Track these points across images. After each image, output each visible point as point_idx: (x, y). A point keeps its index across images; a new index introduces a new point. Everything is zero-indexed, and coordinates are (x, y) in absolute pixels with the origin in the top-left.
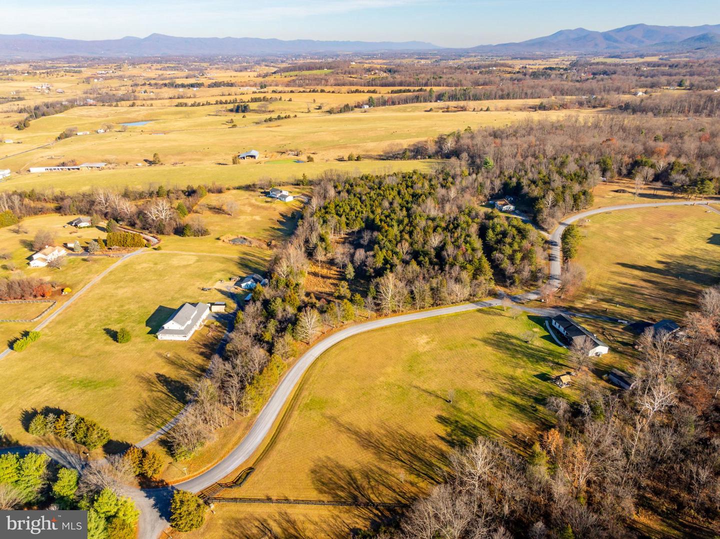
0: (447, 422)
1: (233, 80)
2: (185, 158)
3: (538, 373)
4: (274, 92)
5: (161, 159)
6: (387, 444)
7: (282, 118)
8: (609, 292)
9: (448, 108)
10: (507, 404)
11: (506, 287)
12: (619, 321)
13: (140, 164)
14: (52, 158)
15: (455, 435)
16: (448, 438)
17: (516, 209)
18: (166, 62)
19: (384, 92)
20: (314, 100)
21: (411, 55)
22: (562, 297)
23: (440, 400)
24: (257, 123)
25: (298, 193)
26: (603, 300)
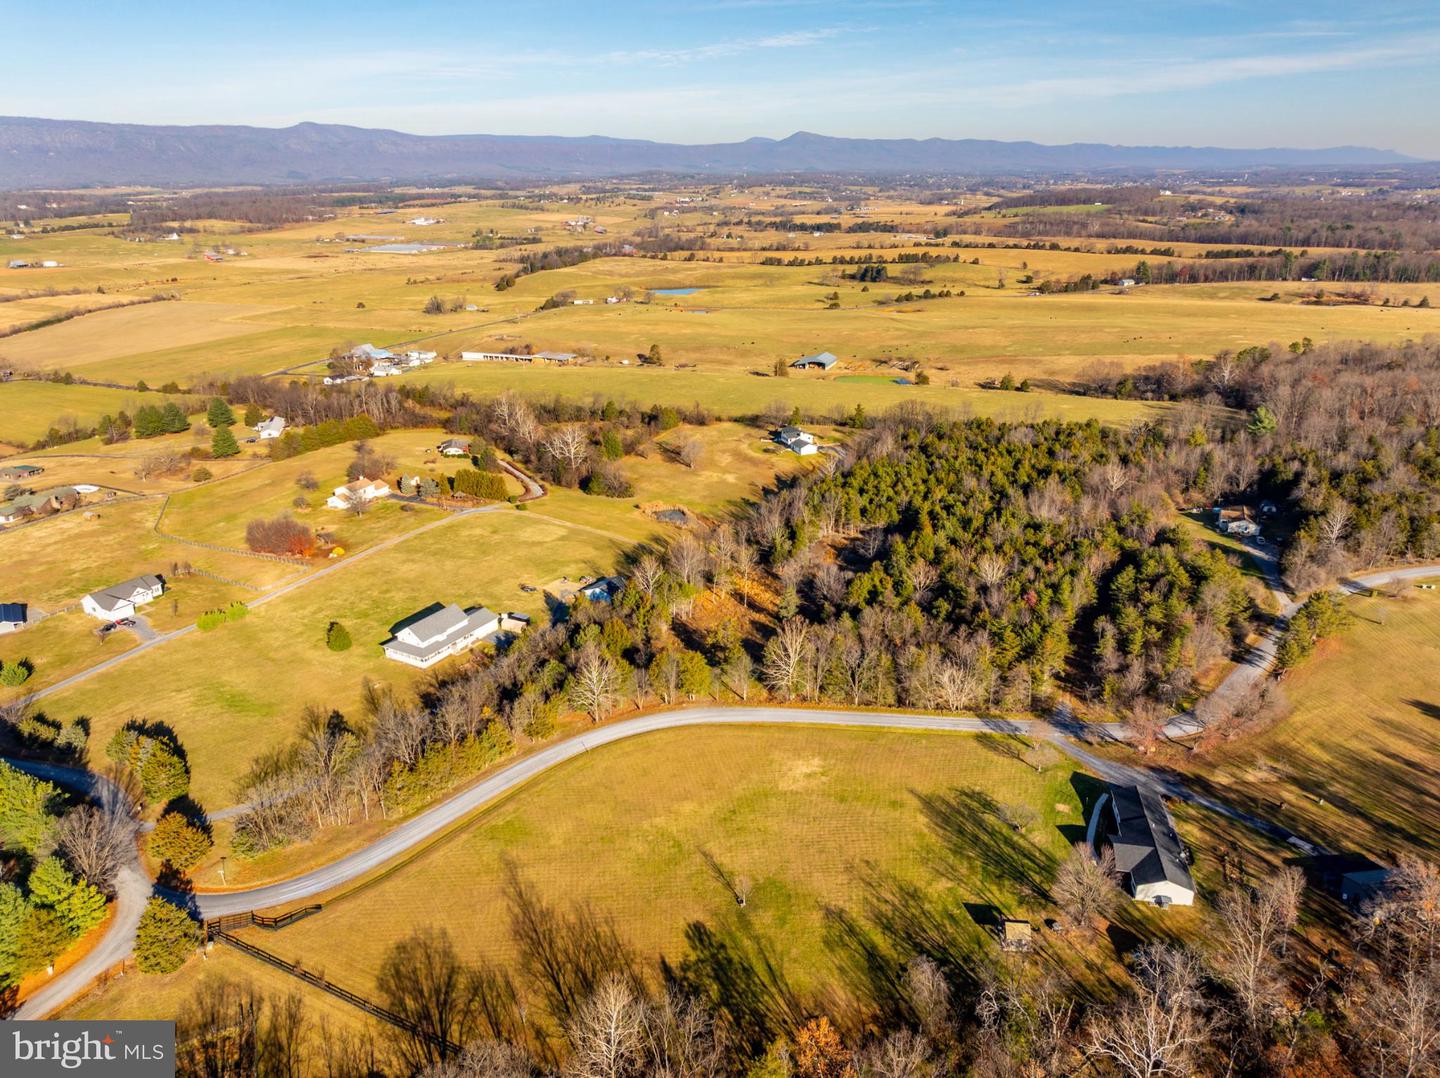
0: (701, 941)
1: (898, 220)
2: (705, 357)
3: (979, 901)
4: (955, 244)
5: (663, 356)
6: (560, 943)
7: (934, 296)
8: (1329, 765)
9: (1319, 295)
10: (854, 945)
11: (1083, 699)
12: (1293, 840)
13: (626, 362)
14: (502, 339)
15: (696, 972)
16: (678, 973)
17: (1262, 533)
18: (802, 183)
19: (1189, 254)
20: (1025, 265)
21: (1323, 177)
22: (1196, 750)
23: (729, 893)
24: (881, 303)
25: (836, 440)
26: (1295, 781)
